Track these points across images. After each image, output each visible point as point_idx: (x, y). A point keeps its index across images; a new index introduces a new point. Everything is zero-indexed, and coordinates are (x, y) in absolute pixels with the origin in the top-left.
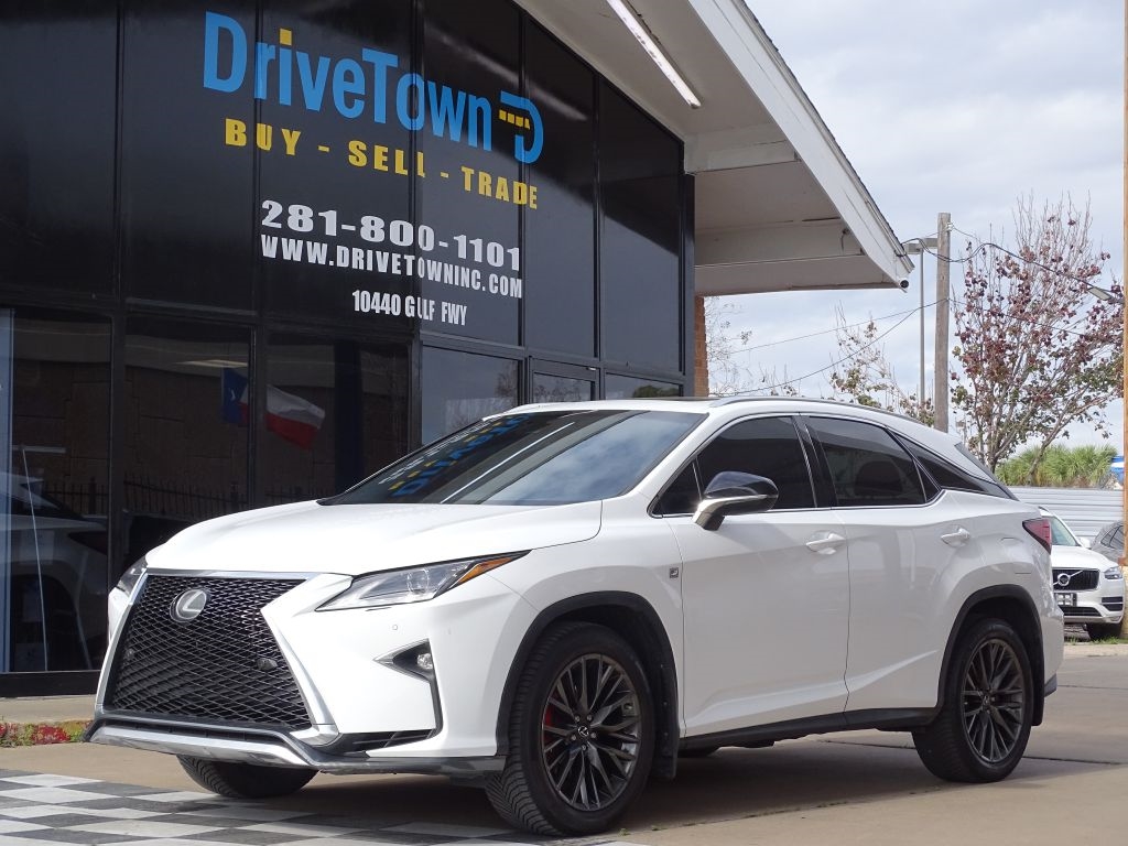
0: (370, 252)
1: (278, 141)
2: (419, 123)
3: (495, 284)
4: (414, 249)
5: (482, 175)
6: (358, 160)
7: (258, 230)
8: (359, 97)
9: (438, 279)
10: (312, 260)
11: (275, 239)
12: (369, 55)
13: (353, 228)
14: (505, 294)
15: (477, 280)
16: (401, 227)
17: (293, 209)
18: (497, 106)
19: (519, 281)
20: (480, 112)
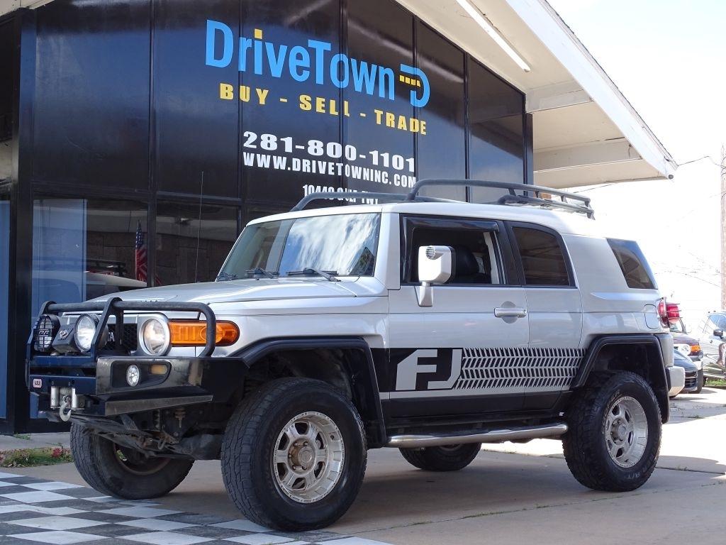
0: (314, 162)
1: (254, 96)
2: (345, 84)
3: (398, 180)
4: (343, 159)
5: (388, 115)
6: (305, 106)
7: (241, 150)
8: (306, 69)
9: (359, 177)
10: (276, 167)
11: (253, 155)
12: (312, 43)
13: (303, 148)
14: (405, 186)
15: (386, 178)
16: (334, 146)
17: (264, 137)
18: (398, 73)
19: (414, 178)
20: (386, 77)
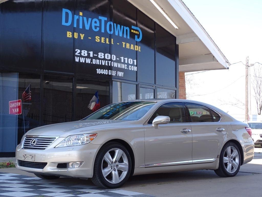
0: (100, 61)
1: (79, 36)
2: (112, 32)
3: (130, 68)
4: (111, 60)
5: (127, 44)
6: (98, 40)
7: (74, 56)
8: (98, 27)
9: (117, 66)
10: (87, 62)
11: (78, 58)
12: (100, 18)
13: (97, 55)
14: (133, 70)
15: (126, 67)
16: (108, 55)
17: (83, 51)
18: (131, 29)
19: (136, 67)
20: (127, 30)
